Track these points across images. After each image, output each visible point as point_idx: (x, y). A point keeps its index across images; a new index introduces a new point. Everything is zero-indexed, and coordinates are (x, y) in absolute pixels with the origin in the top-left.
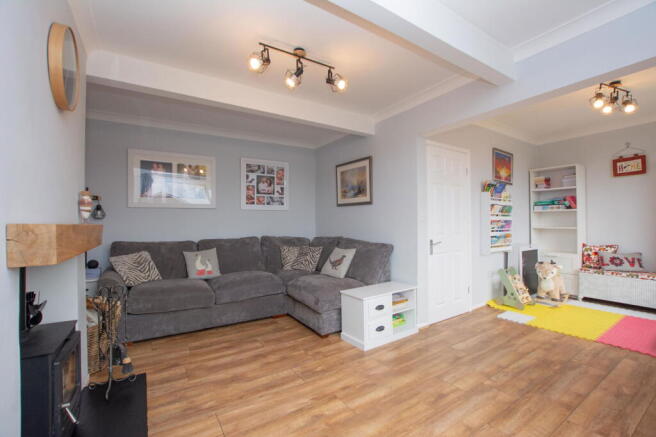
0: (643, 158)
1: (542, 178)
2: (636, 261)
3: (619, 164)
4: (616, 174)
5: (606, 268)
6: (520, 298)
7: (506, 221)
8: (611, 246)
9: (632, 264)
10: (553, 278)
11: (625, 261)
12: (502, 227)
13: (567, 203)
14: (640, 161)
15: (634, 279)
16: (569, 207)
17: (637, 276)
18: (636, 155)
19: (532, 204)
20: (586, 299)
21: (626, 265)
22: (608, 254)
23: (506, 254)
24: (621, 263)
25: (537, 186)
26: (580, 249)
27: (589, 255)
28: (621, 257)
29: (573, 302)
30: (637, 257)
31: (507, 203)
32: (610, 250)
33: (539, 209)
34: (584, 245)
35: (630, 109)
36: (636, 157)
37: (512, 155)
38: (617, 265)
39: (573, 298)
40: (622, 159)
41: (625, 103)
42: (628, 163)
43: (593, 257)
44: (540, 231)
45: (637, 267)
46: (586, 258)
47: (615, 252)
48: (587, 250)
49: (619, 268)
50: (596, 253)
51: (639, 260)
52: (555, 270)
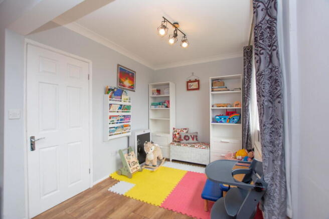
0: (198, 81)
1: (156, 89)
2: (195, 137)
3: (189, 84)
4: (188, 90)
5: (182, 142)
6: (130, 169)
7: (124, 116)
8: (185, 129)
9: (193, 139)
10: (153, 152)
11: (190, 137)
12: (121, 120)
13: (166, 104)
14: (197, 83)
15: (193, 148)
16: (167, 107)
17: (194, 146)
18: (196, 80)
19: (150, 104)
20: (174, 161)
21: (191, 140)
22: (183, 134)
23: (128, 137)
24: (188, 139)
25: (153, 93)
26: (171, 131)
27: (175, 134)
28: (189, 135)
29: (168, 163)
30: (195, 134)
31: (127, 103)
32: (185, 131)
33: (153, 107)
34: (174, 129)
35: (185, 45)
36: (196, 81)
37: (135, 72)
38: (187, 140)
39: (168, 160)
40: (190, 81)
41: (183, 41)
42: (193, 83)
43: (177, 135)
44: (155, 121)
45: (195, 141)
46: (174, 136)
47: (187, 132)
48: (174, 132)
49: (187, 142)
50: (178, 133)
51: (196, 136)
52: (153, 148)
